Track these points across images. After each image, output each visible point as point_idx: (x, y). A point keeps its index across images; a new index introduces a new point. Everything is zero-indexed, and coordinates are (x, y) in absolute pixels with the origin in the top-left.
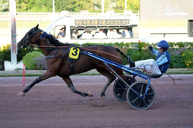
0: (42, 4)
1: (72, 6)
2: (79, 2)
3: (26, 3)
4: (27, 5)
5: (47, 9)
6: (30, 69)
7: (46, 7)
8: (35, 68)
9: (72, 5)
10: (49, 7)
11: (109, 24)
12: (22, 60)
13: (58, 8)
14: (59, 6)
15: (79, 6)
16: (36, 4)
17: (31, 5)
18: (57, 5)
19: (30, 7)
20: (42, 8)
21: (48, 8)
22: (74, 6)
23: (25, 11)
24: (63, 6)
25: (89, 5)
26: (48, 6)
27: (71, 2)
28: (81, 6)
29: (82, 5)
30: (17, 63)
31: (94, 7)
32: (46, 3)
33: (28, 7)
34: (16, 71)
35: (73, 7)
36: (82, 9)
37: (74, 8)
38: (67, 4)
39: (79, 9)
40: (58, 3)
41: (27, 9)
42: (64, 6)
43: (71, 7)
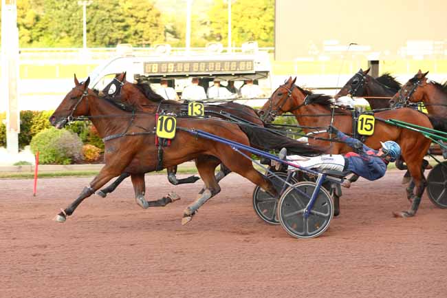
0: (61, 31)
1: (122, 34)
2: (135, 25)
3: (29, 29)
4: (32, 32)
5: (71, 42)
6: (45, 163)
7: (70, 36)
8: (54, 160)
9: (121, 32)
10: (76, 36)
11: (212, 70)
12: (28, 144)
13: (93, 38)
14: (95, 34)
15: (136, 33)
16: (50, 30)
17: (39, 33)
18: (91, 33)
19: (38, 36)
20: (61, 38)
21: (72, 38)
22: (126, 33)
23: (28, 44)
24: (103, 34)
25: (155, 31)
26: (74, 34)
27: (118, 27)
28: (140, 34)
29: (142, 31)
30: (19, 151)
31: (165, 35)
32: (71, 28)
33: (34, 36)
34: (18, 166)
35: (123, 37)
36: (141, 39)
37: (126, 37)
38: (112, 31)
39: (135, 39)
40: (94, 29)
41: (31, 41)
42: (106, 35)
43: (119, 37)
